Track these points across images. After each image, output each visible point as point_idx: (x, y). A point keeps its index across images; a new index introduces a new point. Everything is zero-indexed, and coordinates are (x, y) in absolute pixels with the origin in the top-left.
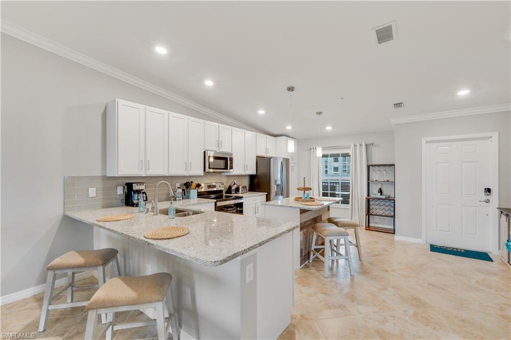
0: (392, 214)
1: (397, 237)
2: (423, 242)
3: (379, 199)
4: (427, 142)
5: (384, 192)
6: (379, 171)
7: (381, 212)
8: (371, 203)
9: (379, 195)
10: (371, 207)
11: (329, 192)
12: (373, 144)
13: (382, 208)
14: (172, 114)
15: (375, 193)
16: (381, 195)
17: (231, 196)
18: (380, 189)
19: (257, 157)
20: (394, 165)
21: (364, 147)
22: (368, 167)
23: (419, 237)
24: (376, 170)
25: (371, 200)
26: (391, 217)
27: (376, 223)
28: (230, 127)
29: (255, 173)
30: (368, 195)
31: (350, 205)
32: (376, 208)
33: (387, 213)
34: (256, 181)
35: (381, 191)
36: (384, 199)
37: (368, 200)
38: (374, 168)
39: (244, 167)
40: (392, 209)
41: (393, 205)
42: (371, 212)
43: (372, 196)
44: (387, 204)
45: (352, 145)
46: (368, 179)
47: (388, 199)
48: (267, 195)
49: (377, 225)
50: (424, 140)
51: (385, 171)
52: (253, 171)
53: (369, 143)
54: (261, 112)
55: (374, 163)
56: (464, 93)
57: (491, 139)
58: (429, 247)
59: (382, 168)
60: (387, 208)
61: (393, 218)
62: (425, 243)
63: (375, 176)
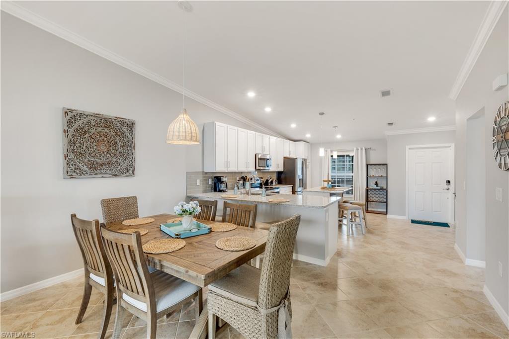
0: (385, 200)
1: (388, 216)
2: (406, 218)
3: (375, 189)
4: (409, 149)
5: (379, 185)
6: (375, 168)
7: (377, 199)
8: (369, 193)
9: (375, 187)
10: (369, 196)
11: (336, 185)
12: (370, 148)
13: (377, 196)
14: (240, 129)
15: (372, 185)
16: (377, 186)
17: (268, 188)
18: (376, 182)
19: (284, 158)
20: (387, 164)
21: (364, 150)
22: (367, 165)
23: (404, 214)
24: (373, 168)
25: (369, 190)
26: (384, 202)
27: (373, 208)
28: (269, 136)
29: (283, 170)
30: (367, 187)
31: (353, 195)
32: (373, 197)
33: (381, 200)
34: (283, 176)
35: (376, 184)
36: (379, 190)
37: (367, 191)
38: (371, 166)
39: (276, 165)
40: (385, 197)
41: (385, 194)
42: (369, 199)
43: (370, 187)
44: (381, 193)
45: (355, 149)
46: (367, 175)
47: (382, 189)
48: (292, 187)
49: (373, 210)
50: (407, 147)
51: (379, 168)
52: (281, 169)
53: (368, 147)
54: (293, 126)
55: (371, 163)
56: (432, 119)
57: (451, 148)
58: (410, 221)
59: (377, 167)
60: (381, 196)
61: (385, 203)
62: (408, 219)
63: (372, 172)
